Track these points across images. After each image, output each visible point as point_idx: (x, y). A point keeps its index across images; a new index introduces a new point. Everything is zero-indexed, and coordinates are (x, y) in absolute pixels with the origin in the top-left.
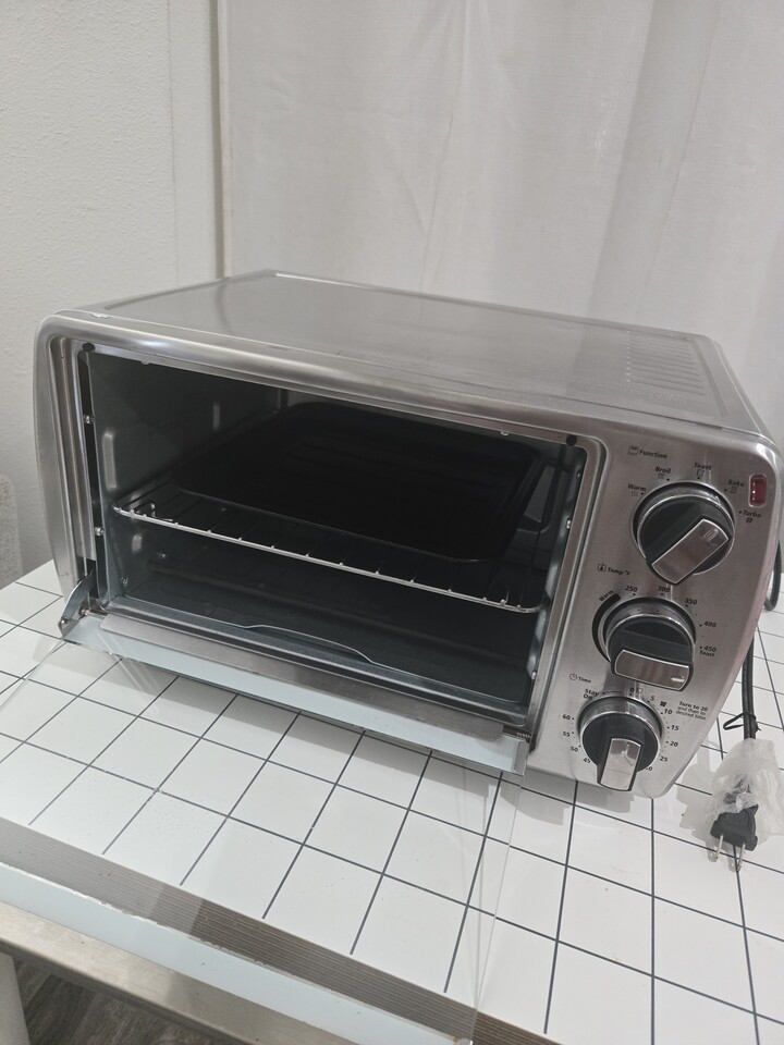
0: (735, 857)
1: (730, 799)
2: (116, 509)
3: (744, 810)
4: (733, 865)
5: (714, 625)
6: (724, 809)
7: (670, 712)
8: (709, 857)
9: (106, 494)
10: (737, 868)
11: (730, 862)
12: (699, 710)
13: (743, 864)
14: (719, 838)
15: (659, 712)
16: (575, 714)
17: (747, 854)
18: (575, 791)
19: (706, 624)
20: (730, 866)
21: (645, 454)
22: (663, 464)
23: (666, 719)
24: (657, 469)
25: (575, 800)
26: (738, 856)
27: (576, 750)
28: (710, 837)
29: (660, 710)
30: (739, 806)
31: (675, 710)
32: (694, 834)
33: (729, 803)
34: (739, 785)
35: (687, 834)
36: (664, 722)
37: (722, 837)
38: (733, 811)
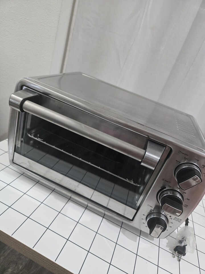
0: (179, 257)
1: (181, 242)
2: (28, 134)
3: (184, 246)
4: (178, 259)
5: (189, 200)
6: (179, 245)
7: (172, 219)
8: (173, 256)
9: (26, 129)
10: (179, 261)
11: (178, 258)
12: (179, 220)
13: (181, 260)
14: (176, 251)
15: (168, 218)
16: (146, 215)
17: (182, 257)
18: (140, 233)
19: (187, 199)
20: (178, 260)
21: (182, 153)
22: (187, 157)
23: (170, 220)
24: (185, 158)
25: (140, 235)
26: (180, 257)
27: (144, 223)
28: (173, 251)
29: (169, 218)
30: (183, 244)
31: (173, 218)
32: (170, 249)
33: (180, 243)
34: (183, 238)
35: (168, 249)
36: (169, 221)
37: (177, 252)
38: (181, 246)
